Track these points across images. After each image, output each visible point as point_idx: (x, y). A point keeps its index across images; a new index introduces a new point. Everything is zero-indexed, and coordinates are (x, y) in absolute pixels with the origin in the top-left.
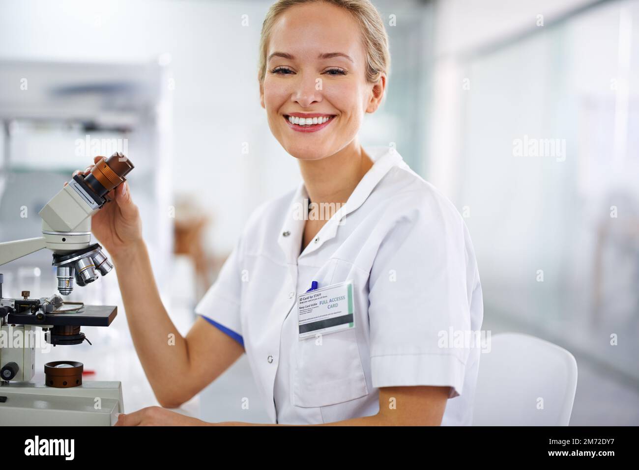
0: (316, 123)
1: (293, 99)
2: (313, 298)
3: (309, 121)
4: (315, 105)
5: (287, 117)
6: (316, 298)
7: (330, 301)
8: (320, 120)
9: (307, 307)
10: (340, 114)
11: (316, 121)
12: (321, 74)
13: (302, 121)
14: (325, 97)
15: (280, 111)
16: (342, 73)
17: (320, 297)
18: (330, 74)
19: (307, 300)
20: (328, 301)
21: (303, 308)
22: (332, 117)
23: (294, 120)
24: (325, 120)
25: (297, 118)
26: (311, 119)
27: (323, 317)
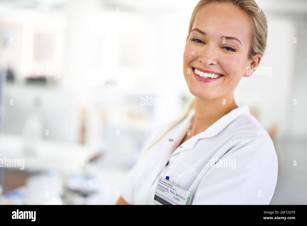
0: (210, 77)
1: (200, 59)
2: (167, 185)
3: (206, 75)
4: (212, 66)
5: (193, 69)
6: (169, 186)
7: (176, 195)
8: (213, 76)
9: (163, 187)
10: (226, 75)
11: (210, 75)
12: (220, 48)
13: (201, 74)
14: (218, 63)
15: (190, 64)
16: (234, 50)
17: (171, 187)
18: (226, 49)
19: (163, 183)
20: (175, 194)
21: (160, 186)
22: (221, 75)
23: (197, 72)
24: (216, 76)
25: (199, 71)
26: (207, 74)
27: (169, 201)
